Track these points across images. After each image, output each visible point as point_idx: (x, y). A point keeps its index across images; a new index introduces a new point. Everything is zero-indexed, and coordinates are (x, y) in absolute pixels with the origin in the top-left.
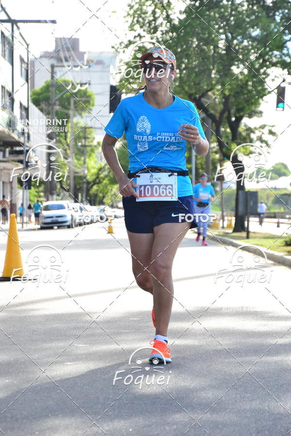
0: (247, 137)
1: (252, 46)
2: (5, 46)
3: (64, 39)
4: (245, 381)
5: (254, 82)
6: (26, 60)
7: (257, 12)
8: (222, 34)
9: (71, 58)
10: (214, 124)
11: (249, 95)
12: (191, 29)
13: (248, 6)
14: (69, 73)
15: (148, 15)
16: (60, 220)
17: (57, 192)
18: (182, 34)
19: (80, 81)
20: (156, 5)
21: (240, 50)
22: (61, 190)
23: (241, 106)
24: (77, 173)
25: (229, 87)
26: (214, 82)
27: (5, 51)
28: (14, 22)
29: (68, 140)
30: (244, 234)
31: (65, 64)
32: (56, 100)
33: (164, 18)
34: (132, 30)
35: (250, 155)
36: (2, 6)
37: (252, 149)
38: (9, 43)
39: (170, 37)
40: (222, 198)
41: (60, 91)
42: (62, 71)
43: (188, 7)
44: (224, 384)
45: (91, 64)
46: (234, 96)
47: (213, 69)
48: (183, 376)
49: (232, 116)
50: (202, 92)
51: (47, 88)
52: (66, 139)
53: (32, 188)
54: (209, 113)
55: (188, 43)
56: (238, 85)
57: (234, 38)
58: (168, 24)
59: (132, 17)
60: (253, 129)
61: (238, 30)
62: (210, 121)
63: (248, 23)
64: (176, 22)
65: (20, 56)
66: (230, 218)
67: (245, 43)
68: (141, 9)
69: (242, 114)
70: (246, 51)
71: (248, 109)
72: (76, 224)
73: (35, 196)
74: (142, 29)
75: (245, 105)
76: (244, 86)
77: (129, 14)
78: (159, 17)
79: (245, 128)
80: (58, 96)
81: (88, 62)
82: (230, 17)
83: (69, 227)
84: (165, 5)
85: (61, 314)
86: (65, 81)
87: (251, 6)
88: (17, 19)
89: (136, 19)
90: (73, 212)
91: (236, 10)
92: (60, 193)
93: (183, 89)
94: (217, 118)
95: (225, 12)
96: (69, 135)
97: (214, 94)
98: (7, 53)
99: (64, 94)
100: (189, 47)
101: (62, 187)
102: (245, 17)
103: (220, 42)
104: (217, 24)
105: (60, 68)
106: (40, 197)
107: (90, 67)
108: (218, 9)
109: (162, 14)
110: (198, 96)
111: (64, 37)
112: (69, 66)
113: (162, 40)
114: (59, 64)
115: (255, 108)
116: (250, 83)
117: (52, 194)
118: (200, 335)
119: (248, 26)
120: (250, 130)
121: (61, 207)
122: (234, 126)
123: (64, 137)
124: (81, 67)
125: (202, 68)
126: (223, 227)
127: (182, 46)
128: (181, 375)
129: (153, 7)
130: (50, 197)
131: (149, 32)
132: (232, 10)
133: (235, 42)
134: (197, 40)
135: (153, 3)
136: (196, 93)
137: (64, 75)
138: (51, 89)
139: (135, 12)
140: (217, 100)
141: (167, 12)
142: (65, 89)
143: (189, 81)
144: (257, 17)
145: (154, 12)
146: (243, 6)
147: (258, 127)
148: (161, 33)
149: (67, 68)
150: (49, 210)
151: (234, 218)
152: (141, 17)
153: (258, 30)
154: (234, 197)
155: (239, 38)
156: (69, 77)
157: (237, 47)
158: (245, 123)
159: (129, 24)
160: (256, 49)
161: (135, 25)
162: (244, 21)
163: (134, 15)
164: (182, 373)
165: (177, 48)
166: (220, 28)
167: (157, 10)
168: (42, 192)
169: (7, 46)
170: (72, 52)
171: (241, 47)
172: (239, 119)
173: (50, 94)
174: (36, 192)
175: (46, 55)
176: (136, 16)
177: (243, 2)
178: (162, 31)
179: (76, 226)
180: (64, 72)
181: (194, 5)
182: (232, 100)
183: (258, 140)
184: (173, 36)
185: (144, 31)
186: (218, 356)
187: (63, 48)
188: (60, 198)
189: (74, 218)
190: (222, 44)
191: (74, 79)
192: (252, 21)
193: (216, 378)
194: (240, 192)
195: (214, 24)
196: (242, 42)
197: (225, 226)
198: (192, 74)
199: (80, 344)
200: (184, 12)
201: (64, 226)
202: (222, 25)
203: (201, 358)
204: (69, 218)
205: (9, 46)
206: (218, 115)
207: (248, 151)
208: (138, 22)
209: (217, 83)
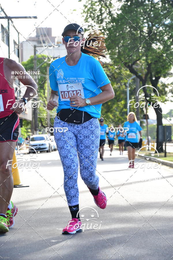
0: (163, 90)
1: (165, 30)
2: (4, 34)
3: (42, 28)
4: (170, 250)
5: (167, 54)
6: (17, 43)
7: (168, 8)
8: (146, 23)
9: (47, 41)
10: (141, 82)
11: (164, 63)
12: (125, 20)
13: (162, 5)
14: (46, 51)
15: (97, 12)
16: (42, 147)
17: (39, 129)
18: (120, 24)
19: (53, 56)
20: (102, 5)
21: (158, 33)
22: (42, 127)
23: (159, 70)
24: (52, 116)
25: (151, 58)
26: (141, 55)
27: (4, 37)
28: (9, 18)
29: (46, 95)
30: (163, 154)
31: (43, 45)
32: (38, 69)
33: (107, 14)
34: (87, 21)
35: (165, 102)
36: (1, 8)
37: (166, 98)
38: (6, 32)
39: (112, 25)
40: (147, 131)
41: (40, 63)
42: (41, 49)
43: (123, 6)
44: (156, 253)
45: (60, 45)
46: (154, 64)
47: (140, 46)
48: (129, 248)
49: (153, 76)
50: (133, 61)
51: (32, 61)
52: (44, 94)
53: (23, 126)
54: (138, 75)
55: (123, 30)
56: (157, 56)
57: (153, 26)
58: (110, 17)
59: (87, 13)
60: (167, 85)
61: (156, 20)
62: (139, 80)
63: (162, 16)
64: (115, 16)
65: (14, 40)
66: (153, 144)
67: (161, 29)
68: (92, 8)
69: (159, 75)
70: (161, 34)
71: (164, 72)
72: (52, 150)
73: (25, 132)
74: (93, 21)
75: (162, 69)
76: (161, 57)
77: (84, 12)
78: (104, 13)
79: (162, 85)
80: (39, 66)
81: (58, 43)
82: (150, 12)
83: (48, 151)
84: (108, 5)
85: (46, 209)
86: (43, 56)
87: (164, 5)
88: (11, 16)
89: (89, 14)
90: (50, 142)
91: (154, 7)
92: (41, 130)
93: (121, 60)
94: (144, 78)
95: (147, 9)
96: (46, 91)
97: (141, 62)
98: (5, 38)
99: (43, 64)
100: (124, 32)
101: (42, 125)
102: (160, 12)
103: (144, 28)
104: (142, 16)
105: (40, 48)
106: (28, 132)
107: (59, 46)
108: (142, 7)
109: (106, 11)
110: (130, 64)
111: (42, 27)
112: (45, 46)
113: (107, 28)
114: (39, 45)
115: (168, 71)
116: (165, 55)
117: (36, 130)
118: (138, 221)
119: (162, 17)
120: (164, 86)
121: (42, 139)
122: (155, 83)
123: (43, 93)
124: (53, 47)
125: (133, 46)
126: (149, 150)
127: (120, 32)
128: (128, 247)
129: (100, 6)
130: (35, 132)
131: (98, 23)
132: (152, 7)
133: (154, 28)
134: (129, 28)
135: (100, 4)
136: (129, 62)
137: (42, 52)
138: (34, 61)
139: (88, 10)
140: (143, 66)
141: (109, 9)
142: (44, 61)
143: (124, 54)
144: (168, 12)
145: (101, 10)
146: (159, 4)
147: (170, 83)
148: (105, 23)
149: (45, 48)
150: (34, 141)
151: (155, 144)
152: (92, 13)
153: (169, 20)
154: (156, 130)
155: (156, 25)
156: (46, 53)
157: (155, 32)
158: (161, 81)
159: (84, 18)
160: (168, 33)
161: (88, 18)
162: (160, 14)
163: (87, 12)
164: (128, 246)
165: (116, 33)
166: (144, 19)
167: (103, 8)
168: (30, 129)
169: (5, 34)
170: (48, 37)
171: (158, 31)
172: (158, 79)
173: (33, 64)
174: (26, 129)
175: (31, 40)
176: (89, 12)
177: (159, 2)
178: (106, 22)
179: (52, 151)
180: (43, 50)
181: (127, 4)
182: (153, 66)
183: (170, 92)
184: (113, 25)
185: (94, 22)
186: (151, 234)
187: (41, 34)
188: (41, 132)
189: (51, 146)
190: (145, 30)
191: (49, 55)
192: (165, 14)
193: (151, 249)
194: (160, 127)
195: (140, 17)
196: (159, 28)
197: (150, 149)
198: (127, 50)
199: (60, 228)
200: (120, 9)
201: (44, 151)
202: (145, 17)
203: (140, 236)
204: (47, 146)
205: (6, 34)
206: (144, 76)
207: (164, 100)
208: (90, 16)
209: (143, 55)
